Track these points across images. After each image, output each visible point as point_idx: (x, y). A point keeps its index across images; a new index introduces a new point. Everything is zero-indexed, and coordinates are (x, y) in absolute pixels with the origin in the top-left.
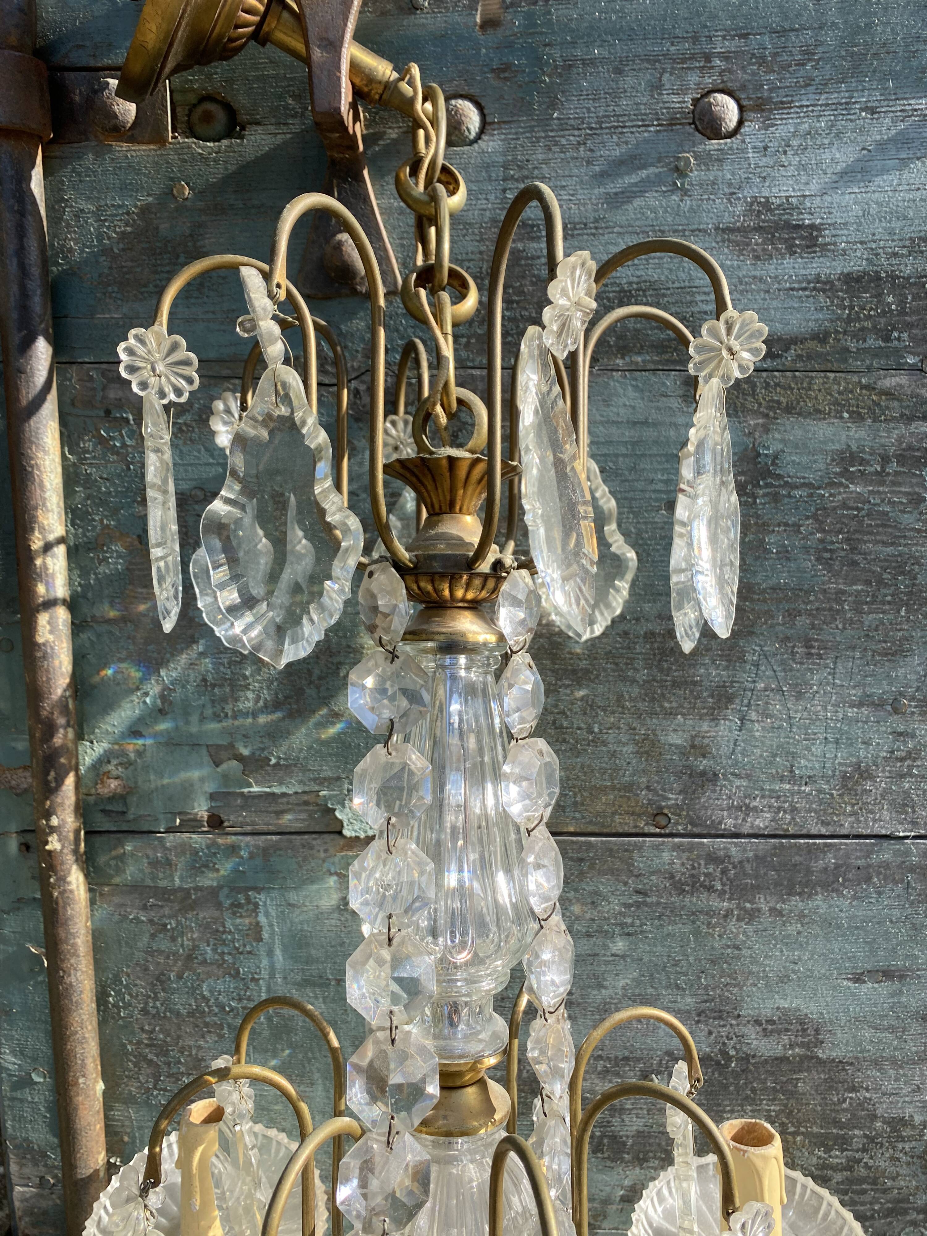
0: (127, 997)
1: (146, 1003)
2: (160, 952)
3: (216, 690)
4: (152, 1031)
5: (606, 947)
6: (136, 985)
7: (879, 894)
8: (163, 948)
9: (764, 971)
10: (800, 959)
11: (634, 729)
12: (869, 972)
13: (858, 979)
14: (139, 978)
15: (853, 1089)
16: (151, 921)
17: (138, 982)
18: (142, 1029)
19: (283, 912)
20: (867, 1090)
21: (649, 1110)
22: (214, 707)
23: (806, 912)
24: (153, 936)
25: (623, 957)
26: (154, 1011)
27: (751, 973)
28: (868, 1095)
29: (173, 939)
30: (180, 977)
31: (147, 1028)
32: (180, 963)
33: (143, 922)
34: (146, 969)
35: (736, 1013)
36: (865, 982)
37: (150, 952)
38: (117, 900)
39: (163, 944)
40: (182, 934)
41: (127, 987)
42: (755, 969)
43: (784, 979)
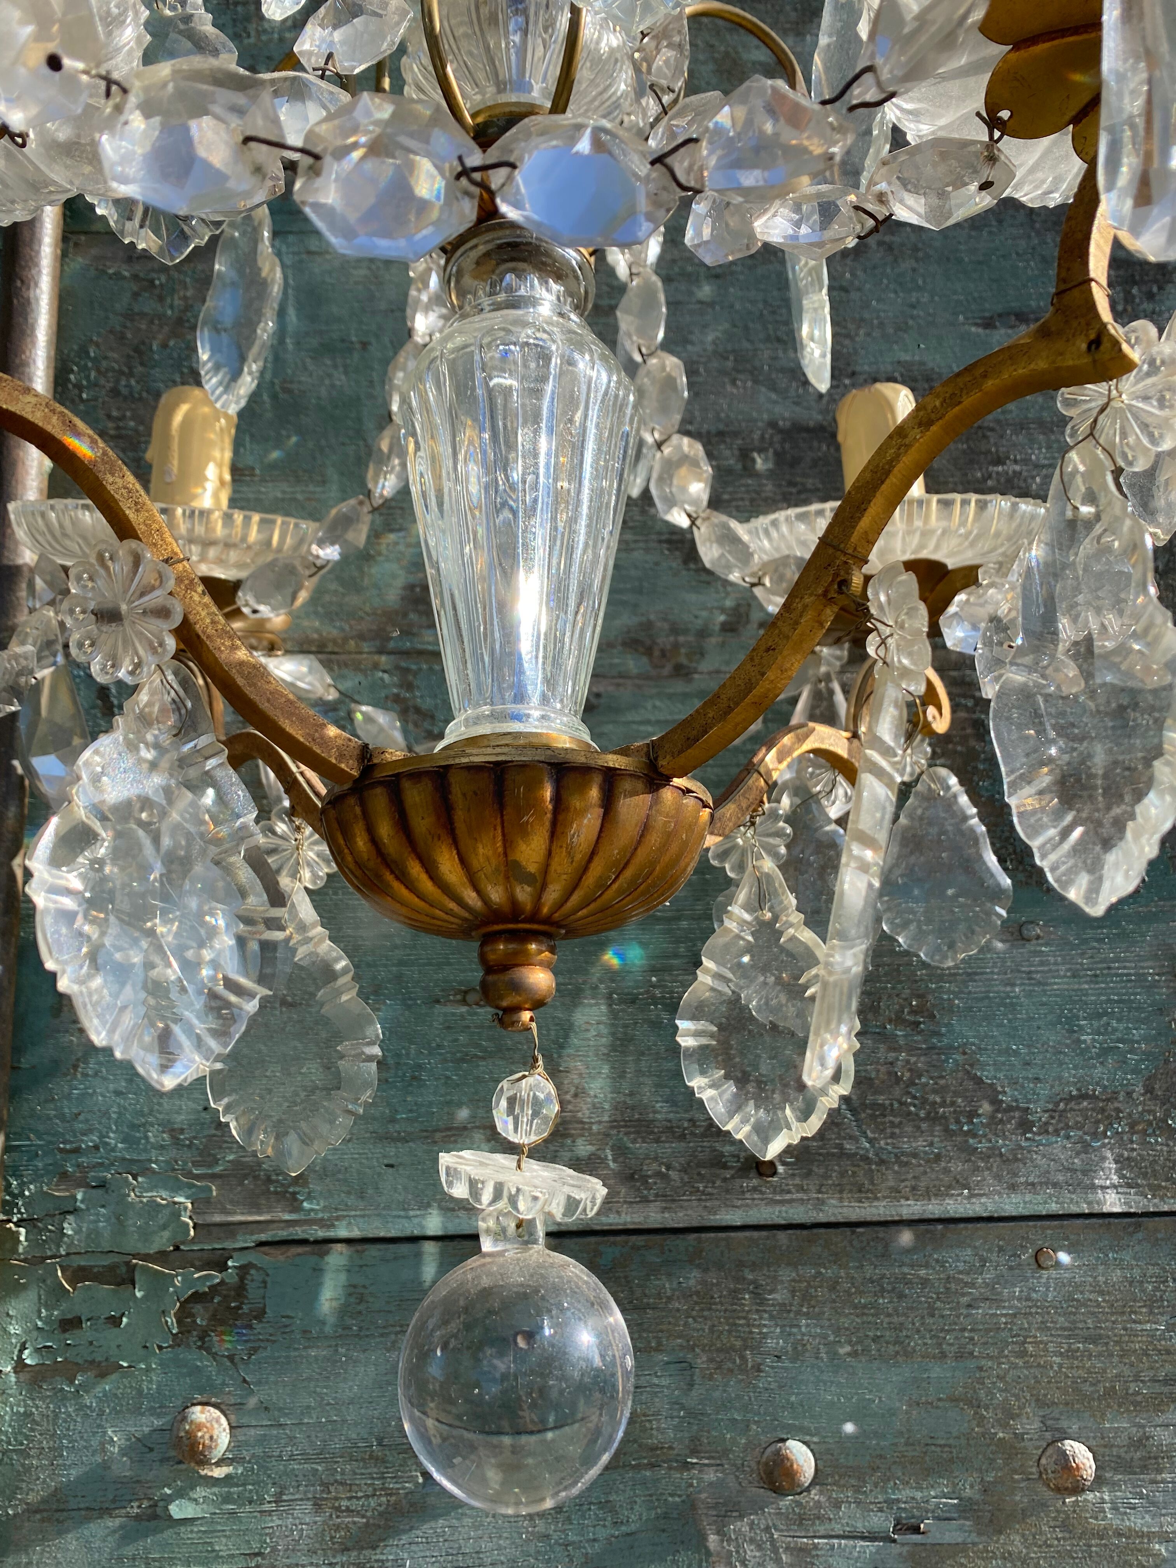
0: (93, 374)
1: (117, 381)
2: (142, 315)
3: (240, 9)
4: (123, 418)
5: (690, 293)
6: (106, 358)
7: (1000, 222)
8: (147, 310)
9: (878, 317)
10: (918, 302)
11: (712, 46)
12: (1000, 315)
13: (988, 324)
14: (112, 349)
15: (999, 461)
16: (135, 277)
17: (110, 354)
18: (109, 417)
19: (301, 261)
20: (1016, 461)
21: (752, 500)
22: (235, 26)
23: (920, 245)
24: (136, 295)
25: (712, 304)
26: (124, 391)
27: (862, 320)
28: (1017, 468)
29: (161, 299)
30: (164, 346)
31: (115, 413)
32: (166, 329)
33: (125, 278)
34: (122, 337)
35: (850, 370)
36: (995, 327)
37: (130, 315)
38: (94, 251)
39: (148, 305)
40: (173, 290)
41: (95, 360)
42: (866, 315)
43: (902, 328)
